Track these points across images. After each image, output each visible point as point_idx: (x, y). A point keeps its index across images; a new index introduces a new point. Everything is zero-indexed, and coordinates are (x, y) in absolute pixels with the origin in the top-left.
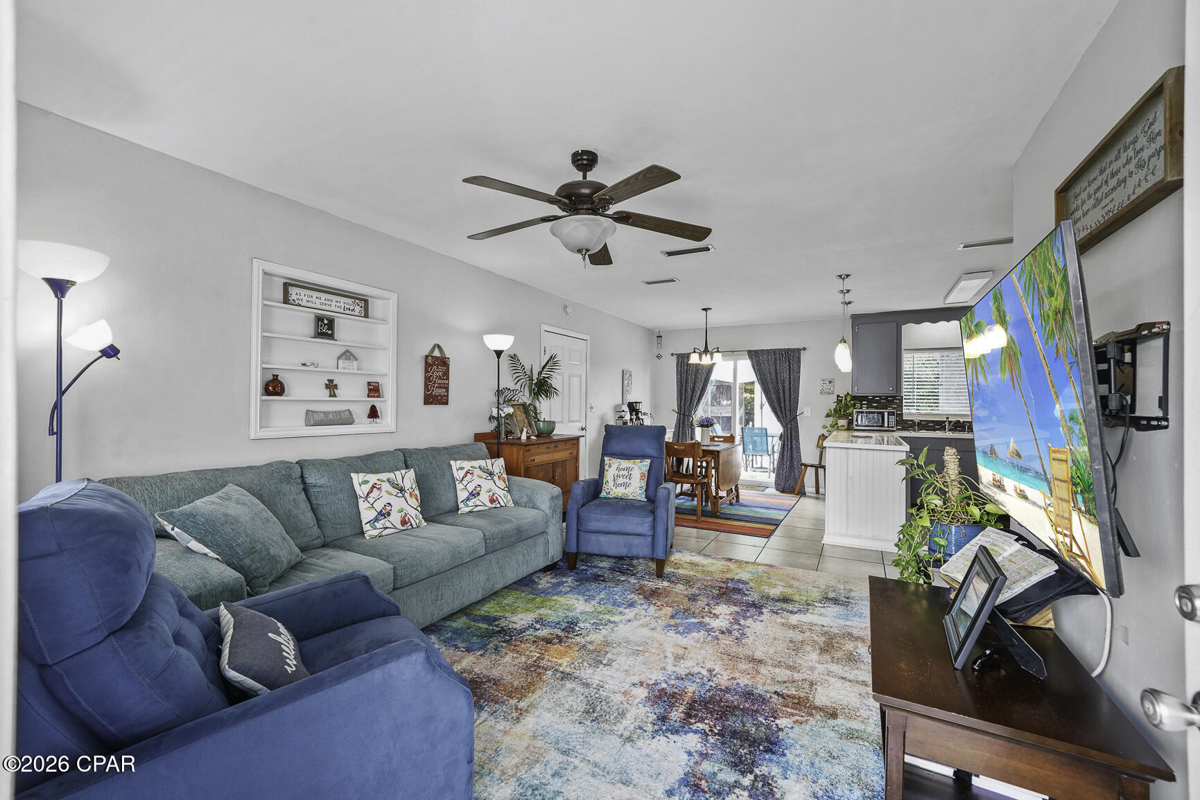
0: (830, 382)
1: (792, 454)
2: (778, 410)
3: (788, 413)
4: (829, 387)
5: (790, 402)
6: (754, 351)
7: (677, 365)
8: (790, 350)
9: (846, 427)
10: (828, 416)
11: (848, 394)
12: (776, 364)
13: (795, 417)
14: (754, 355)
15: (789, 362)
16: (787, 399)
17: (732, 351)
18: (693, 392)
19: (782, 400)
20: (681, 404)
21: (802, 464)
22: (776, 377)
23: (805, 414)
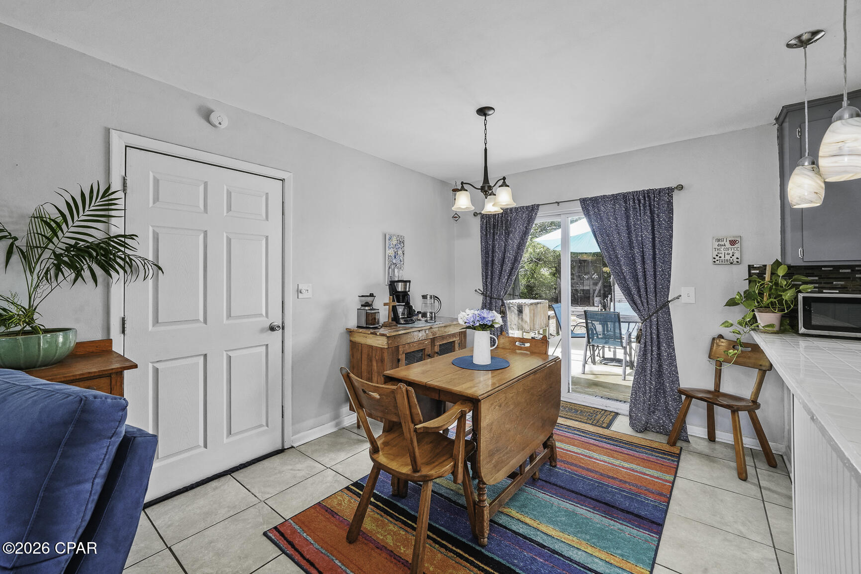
0: (733, 243)
1: (660, 366)
2: (634, 291)
3: (651, 296)
4: (730, 252)
5: (655, 278)
6: (591, 199)
7: (482, 227)
8: (653, 191)
9: (776, 329)
10: (732, 303)
11: (777, 264)
12: (628, 217)
13: (666, 305)
14: (590, 206)
15: (652, 212)
16: (650, 272)
17: (558, 203)
18: (502, 266)
19: (640, 275)
20: (486, 282)
21: (681, 392)
22: (630, 237)
23: (683, 299)
